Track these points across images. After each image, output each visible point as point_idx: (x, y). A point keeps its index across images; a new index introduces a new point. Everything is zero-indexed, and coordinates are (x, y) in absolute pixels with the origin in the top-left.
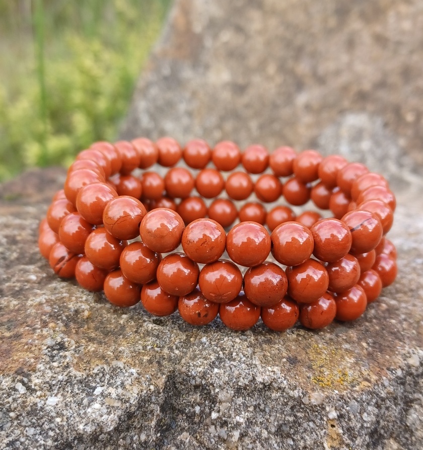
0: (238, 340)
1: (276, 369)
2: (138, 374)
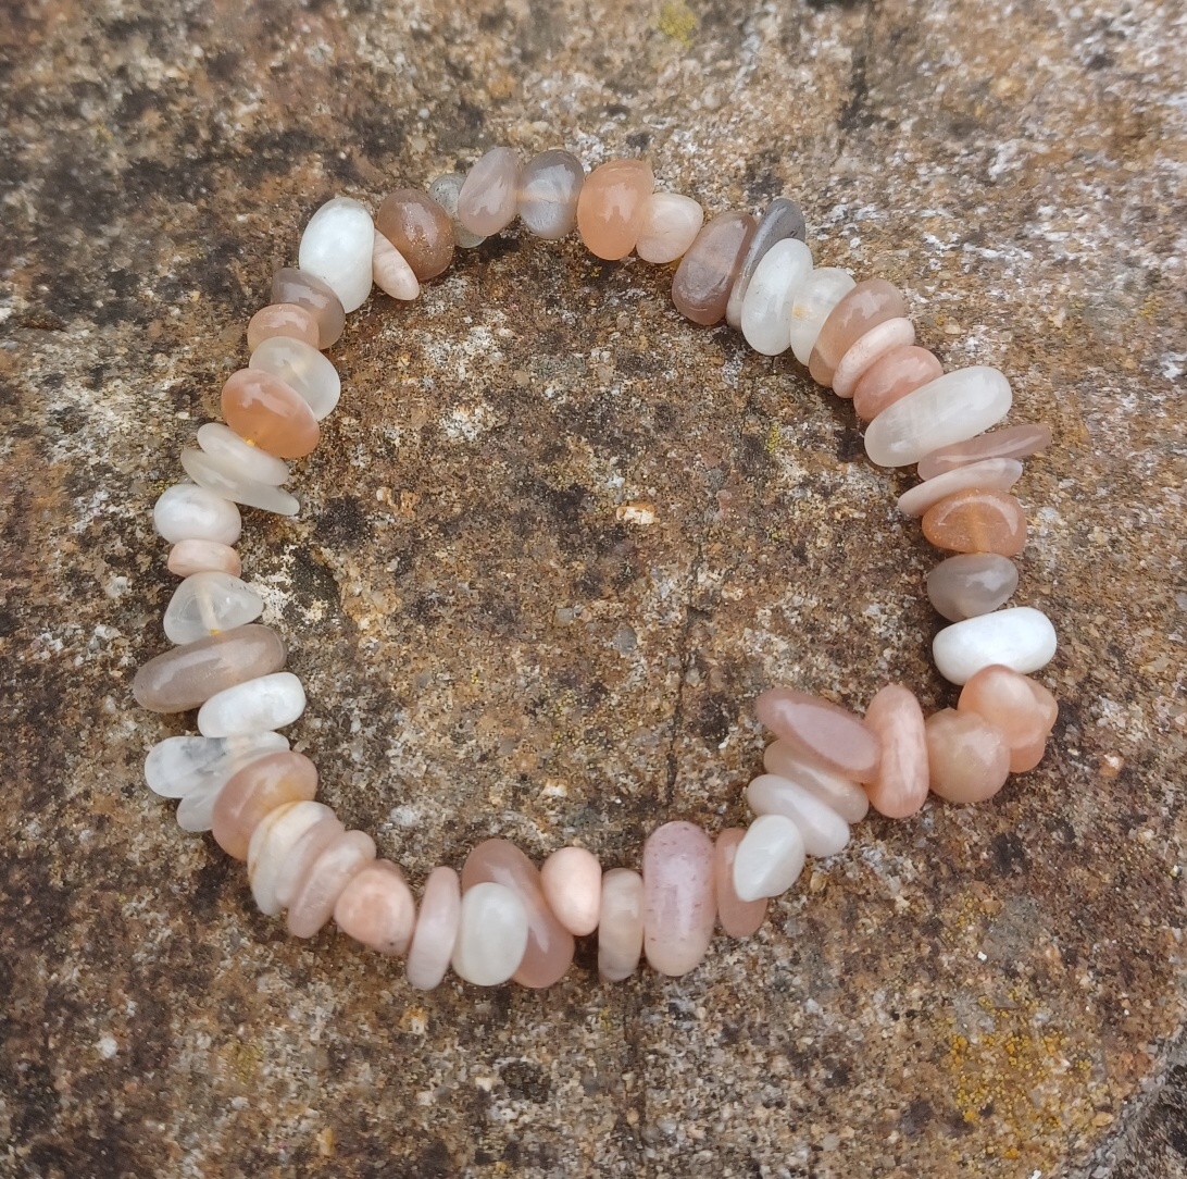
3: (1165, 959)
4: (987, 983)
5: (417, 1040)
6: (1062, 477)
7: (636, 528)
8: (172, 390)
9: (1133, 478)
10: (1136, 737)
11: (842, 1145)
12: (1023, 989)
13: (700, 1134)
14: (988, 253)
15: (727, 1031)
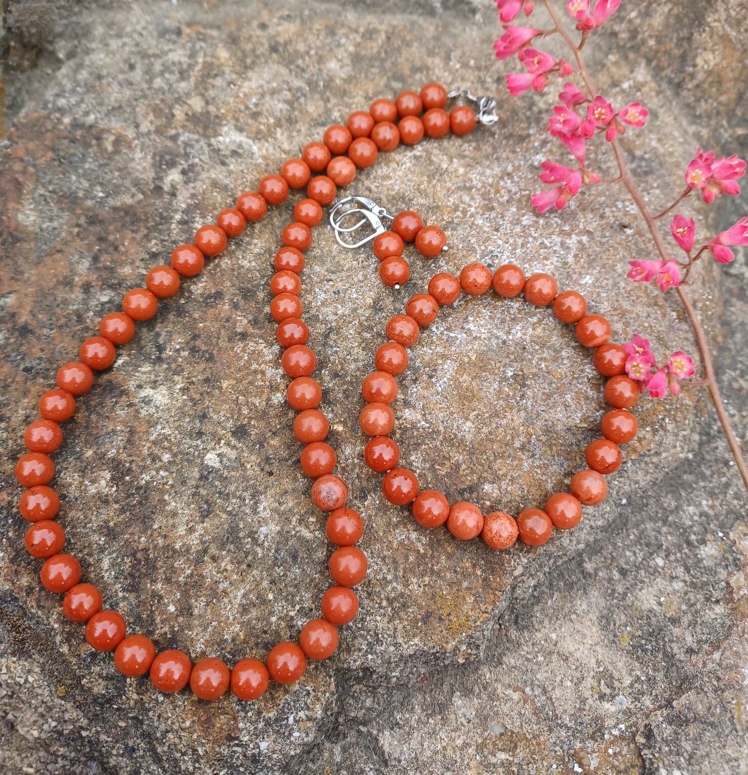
0: (378, 618)
1: (416, 640)
2: (314, 691)
3: (503, 565)
4: (448, 575)
5: (270, 601)
6: (474, 410)
7: (337, 432)
8: (180, 389)
9: (496, 411)
10: (494, 495)
11: (404, 627)
12: (459, 576)
13: (360, 626)
14: (452, 335)
15: (368, 593)
